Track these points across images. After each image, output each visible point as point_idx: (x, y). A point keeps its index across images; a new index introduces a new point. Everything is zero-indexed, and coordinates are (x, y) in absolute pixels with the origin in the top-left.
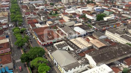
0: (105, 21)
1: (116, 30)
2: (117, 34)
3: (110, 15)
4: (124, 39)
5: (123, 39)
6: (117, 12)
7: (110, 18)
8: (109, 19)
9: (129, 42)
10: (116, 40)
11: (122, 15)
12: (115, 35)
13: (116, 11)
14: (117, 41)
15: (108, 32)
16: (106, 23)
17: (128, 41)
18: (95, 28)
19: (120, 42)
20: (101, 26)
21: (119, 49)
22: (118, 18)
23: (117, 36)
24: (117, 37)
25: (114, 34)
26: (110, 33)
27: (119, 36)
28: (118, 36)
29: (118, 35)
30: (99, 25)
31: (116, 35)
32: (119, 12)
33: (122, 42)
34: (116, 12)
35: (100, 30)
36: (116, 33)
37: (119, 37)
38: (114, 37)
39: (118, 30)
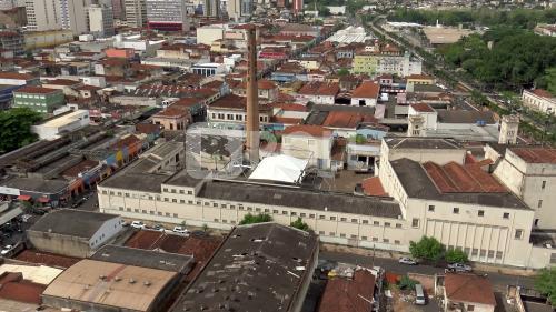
0: (52, 143)
1: (151, 171)
2: (178, 188)
3: (56, 112)
4: (224, 202)
5: (216, 201)
6: (83, 92)
7: (70, 121)
8: (70, 129)
9: (254, 206)
10: (180, 221)
11: (111, 100)
12: (164, 195)
13: (76, 90)
14: (189, 223)
15: (116, 191)
16: (69, 149)
17: (246, 205)
18: (15, 192)
19: (206, 227)
20: (51, 171)
21: (260, 261)
22: (104, 116)
23: (179, 197)
24: (183, 201)
25: (159, 191)
26: (131, 192)
27: (190, 193)
28: (187, 198)
29: (182, 192)
30: (33, 170)
31: (171, 196)
32: (93, 90)
33: (216, 220)
34: (76, 95)
35: (53, 198)
36: (164, 183)
37: (192, 198)
38: (162, 206)
39: (155, 168)
